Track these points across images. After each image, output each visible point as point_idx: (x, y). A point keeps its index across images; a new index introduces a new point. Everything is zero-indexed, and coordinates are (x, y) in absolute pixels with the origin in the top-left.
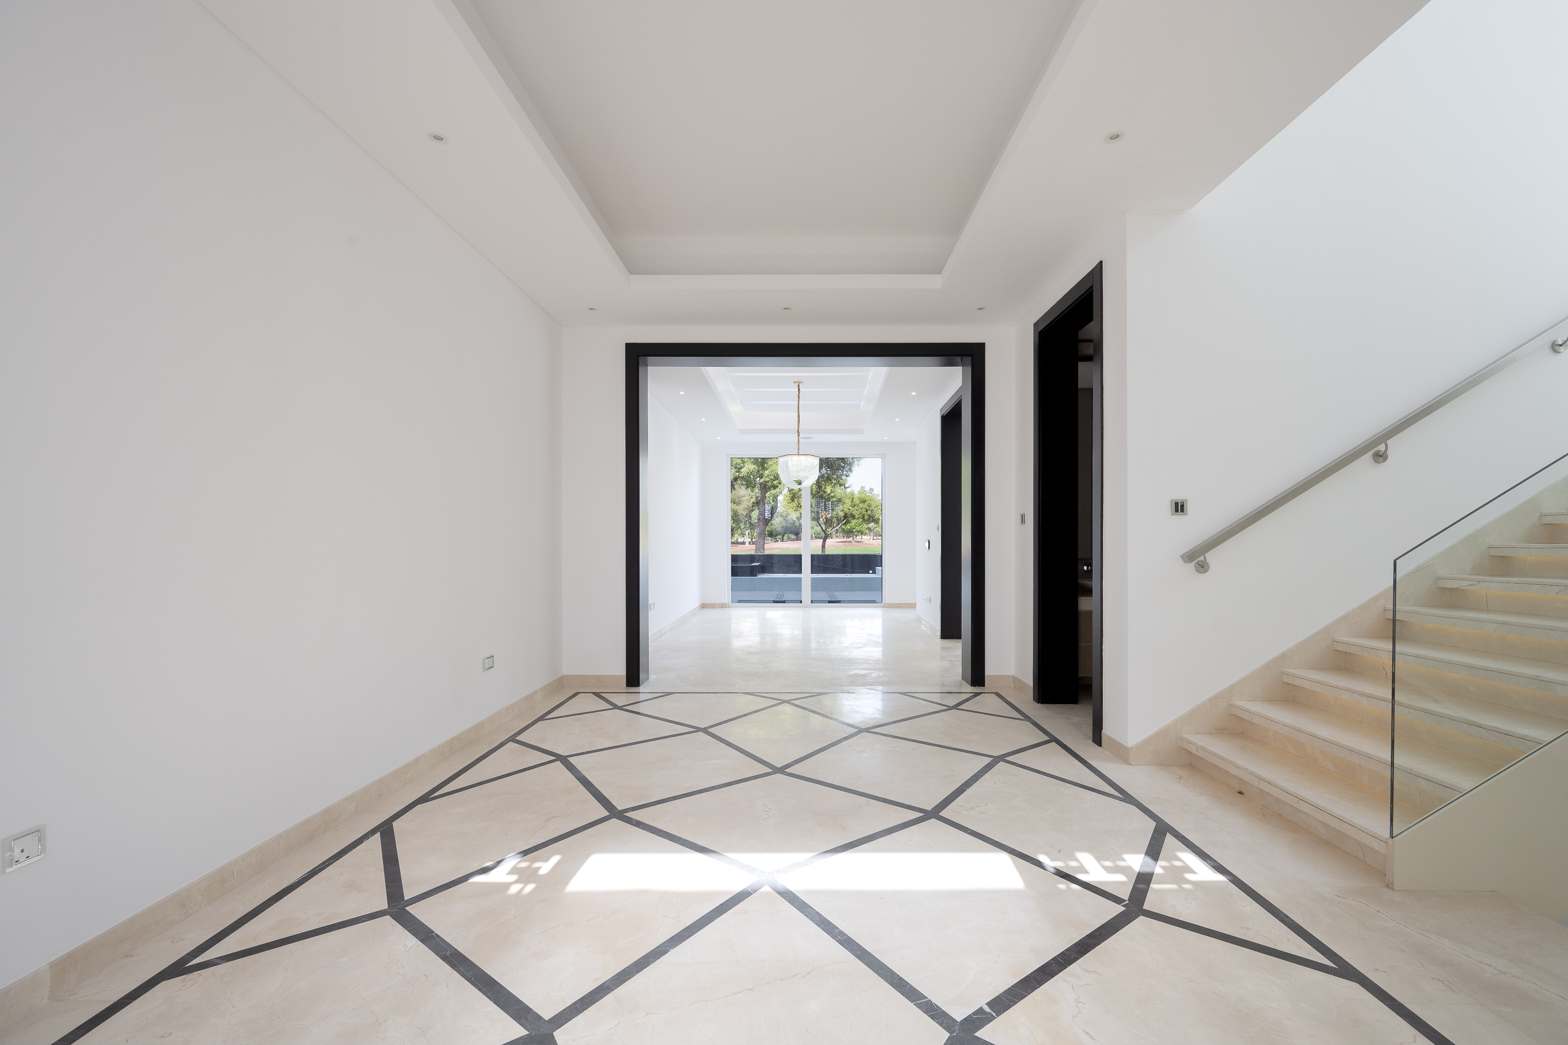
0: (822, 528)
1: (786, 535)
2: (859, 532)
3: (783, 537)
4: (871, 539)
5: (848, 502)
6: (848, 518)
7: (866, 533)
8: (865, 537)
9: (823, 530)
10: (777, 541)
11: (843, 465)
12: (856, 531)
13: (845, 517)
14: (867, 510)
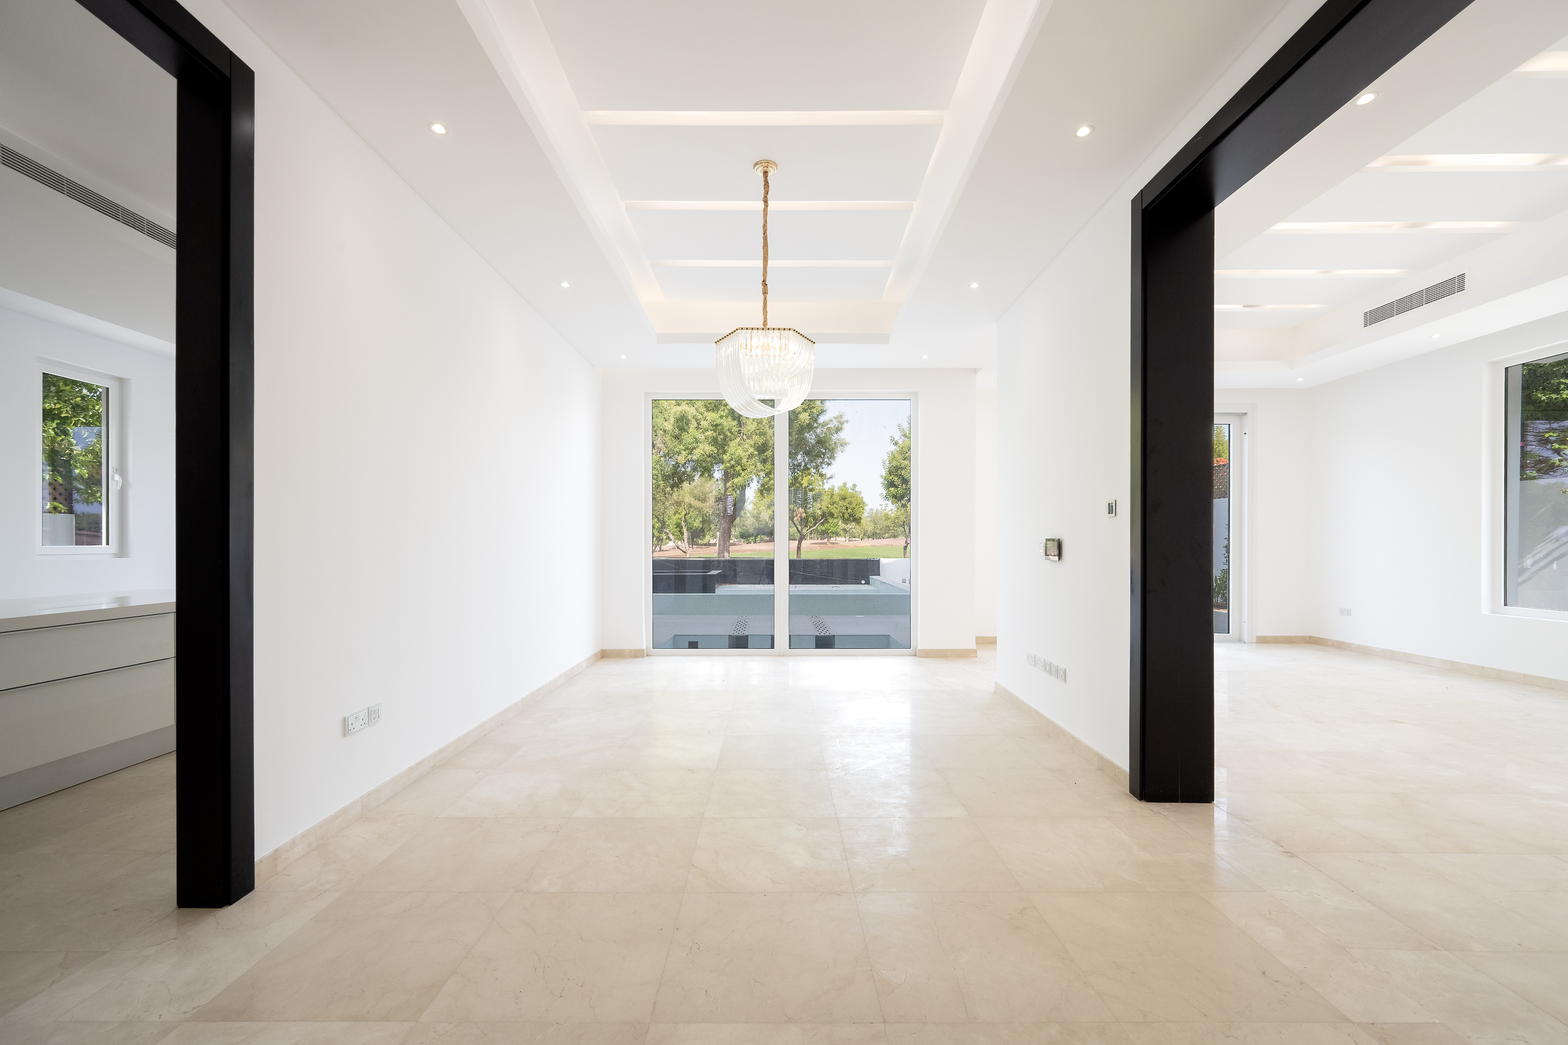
0: (797, 528)
1: (759, 536)
2: (833, 533)
3: (755, 539)
4: (847, 541)
5: (826, 499)
6: (827, 516)
7: (840, 535)
8: (839, 539)
9: (798, 531)
10: (750, 543)
11: (824, 451)
12: (831, 532)
13: (823, 515)
14: (847, 508)
